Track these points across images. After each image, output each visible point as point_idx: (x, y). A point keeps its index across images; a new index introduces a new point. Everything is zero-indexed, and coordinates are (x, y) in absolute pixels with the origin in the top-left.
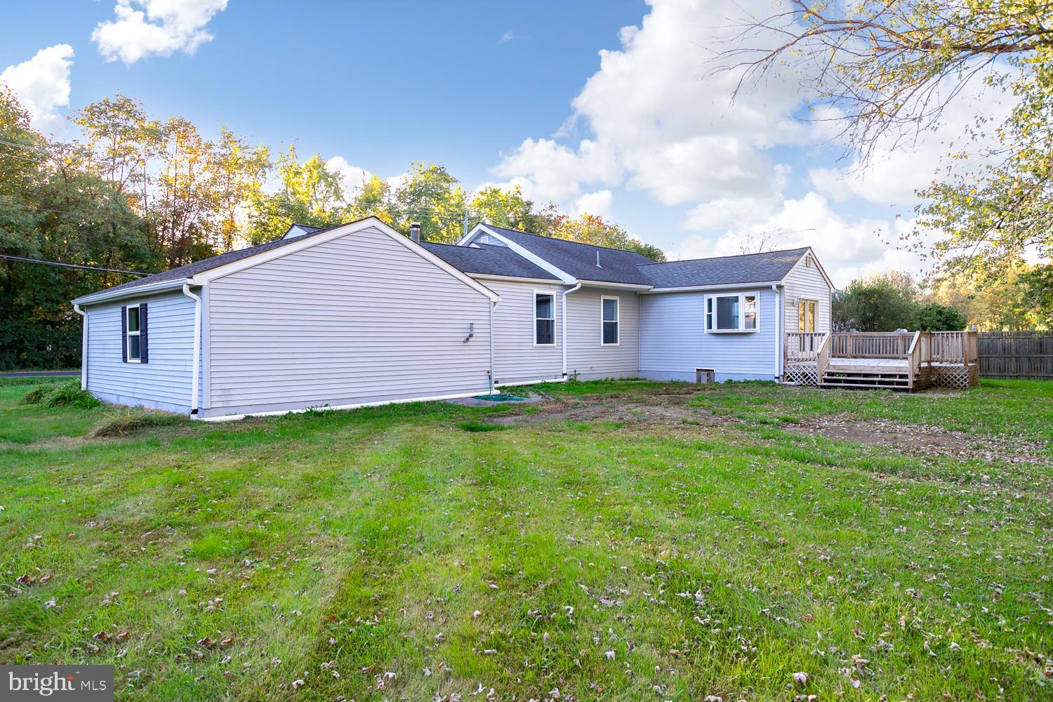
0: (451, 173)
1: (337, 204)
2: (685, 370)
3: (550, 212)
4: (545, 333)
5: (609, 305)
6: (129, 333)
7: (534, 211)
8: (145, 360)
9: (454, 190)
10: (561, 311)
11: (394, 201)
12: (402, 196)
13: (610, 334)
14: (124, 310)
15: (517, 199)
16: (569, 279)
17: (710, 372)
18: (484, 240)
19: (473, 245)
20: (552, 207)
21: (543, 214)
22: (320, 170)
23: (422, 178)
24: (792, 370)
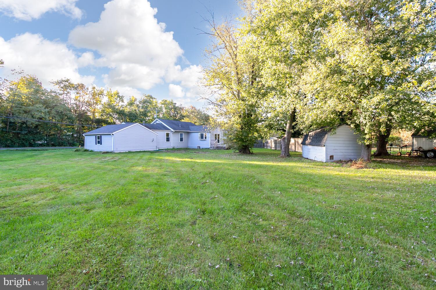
0: (153, 96)
1: (123, 104)
2: (196, 146)
3: (181, 106)
4: (168, 140)
5: (181, 135)
6: (97, 140)
7: (177, 105)
8: (101, 144)
9: (154, 101)
10: (171, 136)
11: (138, 103)
12: (140, 102)
13: (181, 140)
14: (96, 137)
15: (172, 103)
16: (172, 130)
17: (199, 147)
18: (158, 122)
19: (155, 124)
20: (181, 105)
21: (180, 106)
22: (118, 95)
23: (146, 98)
24: (212, 146)
